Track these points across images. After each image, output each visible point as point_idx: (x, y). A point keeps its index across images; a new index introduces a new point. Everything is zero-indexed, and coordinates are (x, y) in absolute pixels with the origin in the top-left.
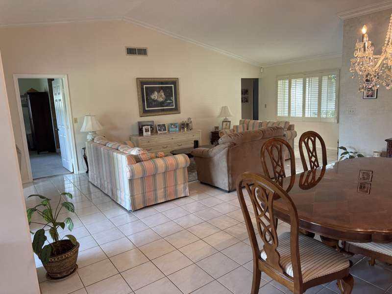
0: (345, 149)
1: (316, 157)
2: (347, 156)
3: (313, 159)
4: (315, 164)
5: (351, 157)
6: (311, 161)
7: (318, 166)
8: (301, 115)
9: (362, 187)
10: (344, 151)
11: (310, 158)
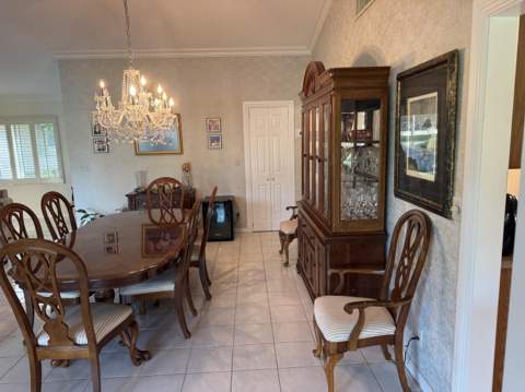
0: (84, 212)
1: (63, 221)
2: (88, 219)
3: (61, 224)
4: (63, 231)
5: (92, 219)
6: (59, 228)
7: (67, 232)
8: (10, 177)
9: (109, 249)
10: (83, 214)
11: (57, 224)
